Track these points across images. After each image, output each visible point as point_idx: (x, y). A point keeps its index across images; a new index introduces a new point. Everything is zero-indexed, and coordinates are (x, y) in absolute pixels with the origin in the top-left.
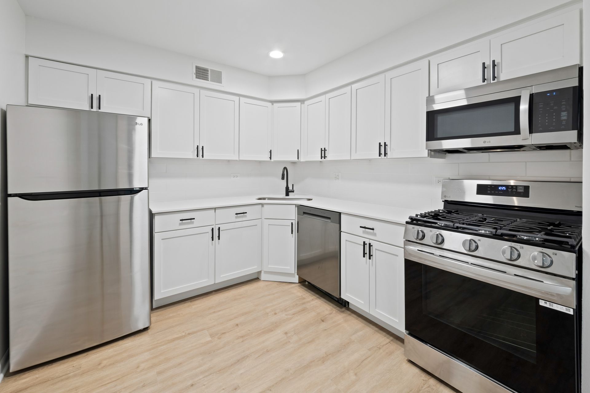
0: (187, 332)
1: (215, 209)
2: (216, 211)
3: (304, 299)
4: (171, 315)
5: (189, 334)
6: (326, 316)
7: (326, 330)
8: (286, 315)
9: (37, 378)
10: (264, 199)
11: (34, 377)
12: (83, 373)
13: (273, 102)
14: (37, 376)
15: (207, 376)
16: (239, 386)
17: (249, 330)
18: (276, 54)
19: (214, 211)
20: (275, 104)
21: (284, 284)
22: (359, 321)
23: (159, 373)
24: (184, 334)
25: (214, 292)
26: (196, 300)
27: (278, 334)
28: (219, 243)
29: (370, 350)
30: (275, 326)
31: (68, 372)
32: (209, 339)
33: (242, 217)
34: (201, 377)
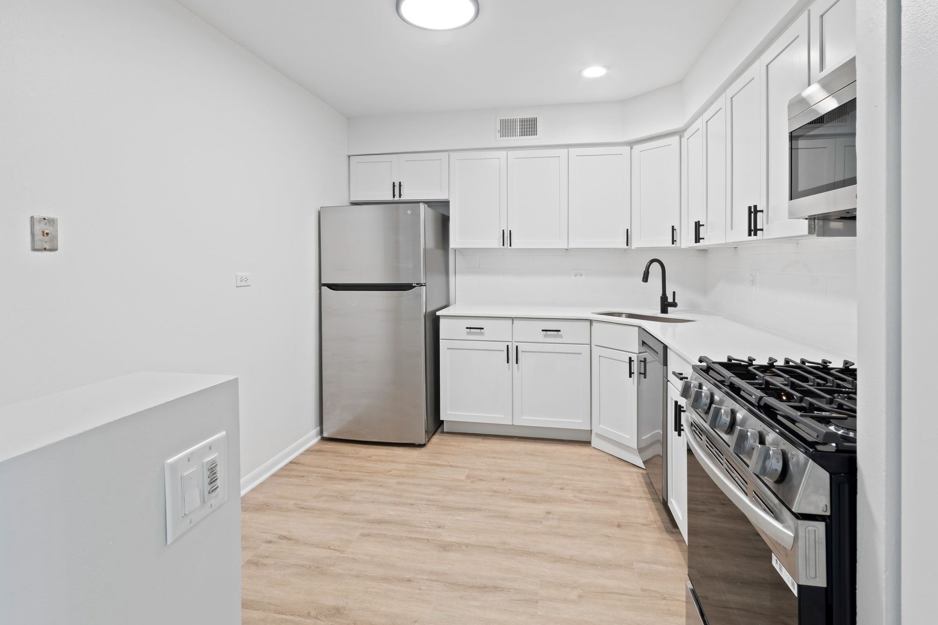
0: (451, 464)
1: (513, 319)
2: (514, 322)
3: (629, 491)
4: (453, 443)
5: (451, 466)
6: (634, 523)
7: (608, 536)
8: (575, 496)
9: (334, 448)
10: (619, 315)
11: (332, 447)
12: (358, 458)
13: (631, 144)
14: (334, 447)
15: (428, 505)
16: (444, 527)
17: (510, 490)
18: (594, 72)
19: (511, 321)
20: (637, 148)
21: (622, 463)
22: (682, 554)
23: (398, 483)
24: (446, 464)
25: (516, 439)
26: (489, 439)
27: (538, 509)
28: (518, 369)
29: (643, 590)
30: (546, 500)
31: (350, 453)
32: (463, 478)
33: (555, 336)
34: (424, 503)
